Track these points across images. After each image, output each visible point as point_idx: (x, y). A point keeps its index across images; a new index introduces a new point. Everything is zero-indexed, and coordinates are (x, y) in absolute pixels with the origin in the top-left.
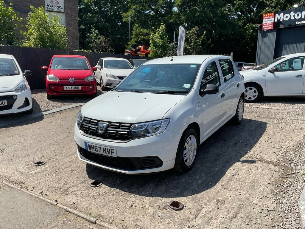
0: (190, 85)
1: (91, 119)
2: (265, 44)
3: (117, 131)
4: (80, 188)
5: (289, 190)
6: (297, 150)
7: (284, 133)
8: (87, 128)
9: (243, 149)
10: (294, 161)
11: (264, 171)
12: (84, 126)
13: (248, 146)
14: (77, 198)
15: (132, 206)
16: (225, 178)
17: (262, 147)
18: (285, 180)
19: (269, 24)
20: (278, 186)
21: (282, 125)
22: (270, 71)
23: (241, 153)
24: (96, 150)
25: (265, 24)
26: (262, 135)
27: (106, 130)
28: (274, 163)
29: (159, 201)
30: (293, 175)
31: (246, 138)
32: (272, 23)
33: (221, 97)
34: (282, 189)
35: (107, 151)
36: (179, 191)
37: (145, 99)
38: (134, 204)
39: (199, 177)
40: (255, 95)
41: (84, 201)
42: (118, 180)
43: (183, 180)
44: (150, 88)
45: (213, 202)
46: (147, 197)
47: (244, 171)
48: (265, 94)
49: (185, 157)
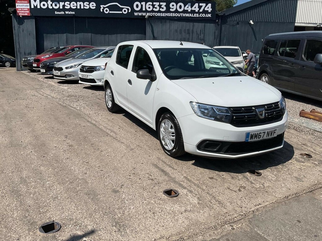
2: (23, 31)
19: (24, 9)
25: (20, 9)
32: (28, 9)
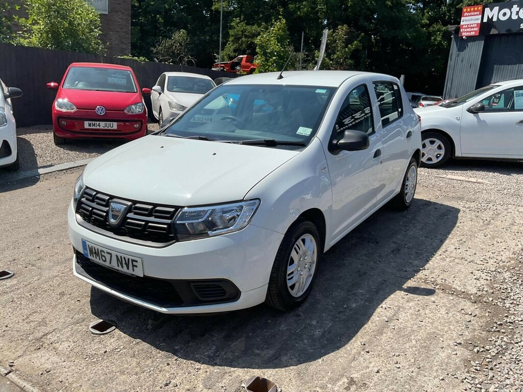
0: (311, 130)
1: (98, 192)
2: (462, 61)
3: (147, 222)
4: (68, 335)
5: (501, 363)
6: (518, 269)
7: (491, 231)
8: (87, 210)
9: (411, 263)
10: (512, 294)
11: (450, 314)
12: (83, 205)
13: (421, 257)
14: (55, 359)
15: (167, 385)
16: (370, 327)
17: (448, 260)
18: (493, 338)
19: (472, 26)
20: (478, 351)
21: (487, 215)
22: (470, 111)
23: (406, 271)
24: (104, 258)
25: (465, 25)
26: (449, 233)
27: (125, 218)
28: (472, 296)
29: (227, 376)
30: (510, 327)
31: (418, 239)
32: (477, 24)
33: (374, 157)
34: (488, 360)
35: (124, 262)
36: (272, 352)
37: (215, 154)
38: (173, 381)
39: (318, 322)
40: (440, 154)
41: (69, 367)
42: (150, 321)
43: (283, 327)
44: (229, 132)
45: (341, 383)
46: (203, 363)
47: (411, 311)
48: (458, 153)
49: (289, 279)
